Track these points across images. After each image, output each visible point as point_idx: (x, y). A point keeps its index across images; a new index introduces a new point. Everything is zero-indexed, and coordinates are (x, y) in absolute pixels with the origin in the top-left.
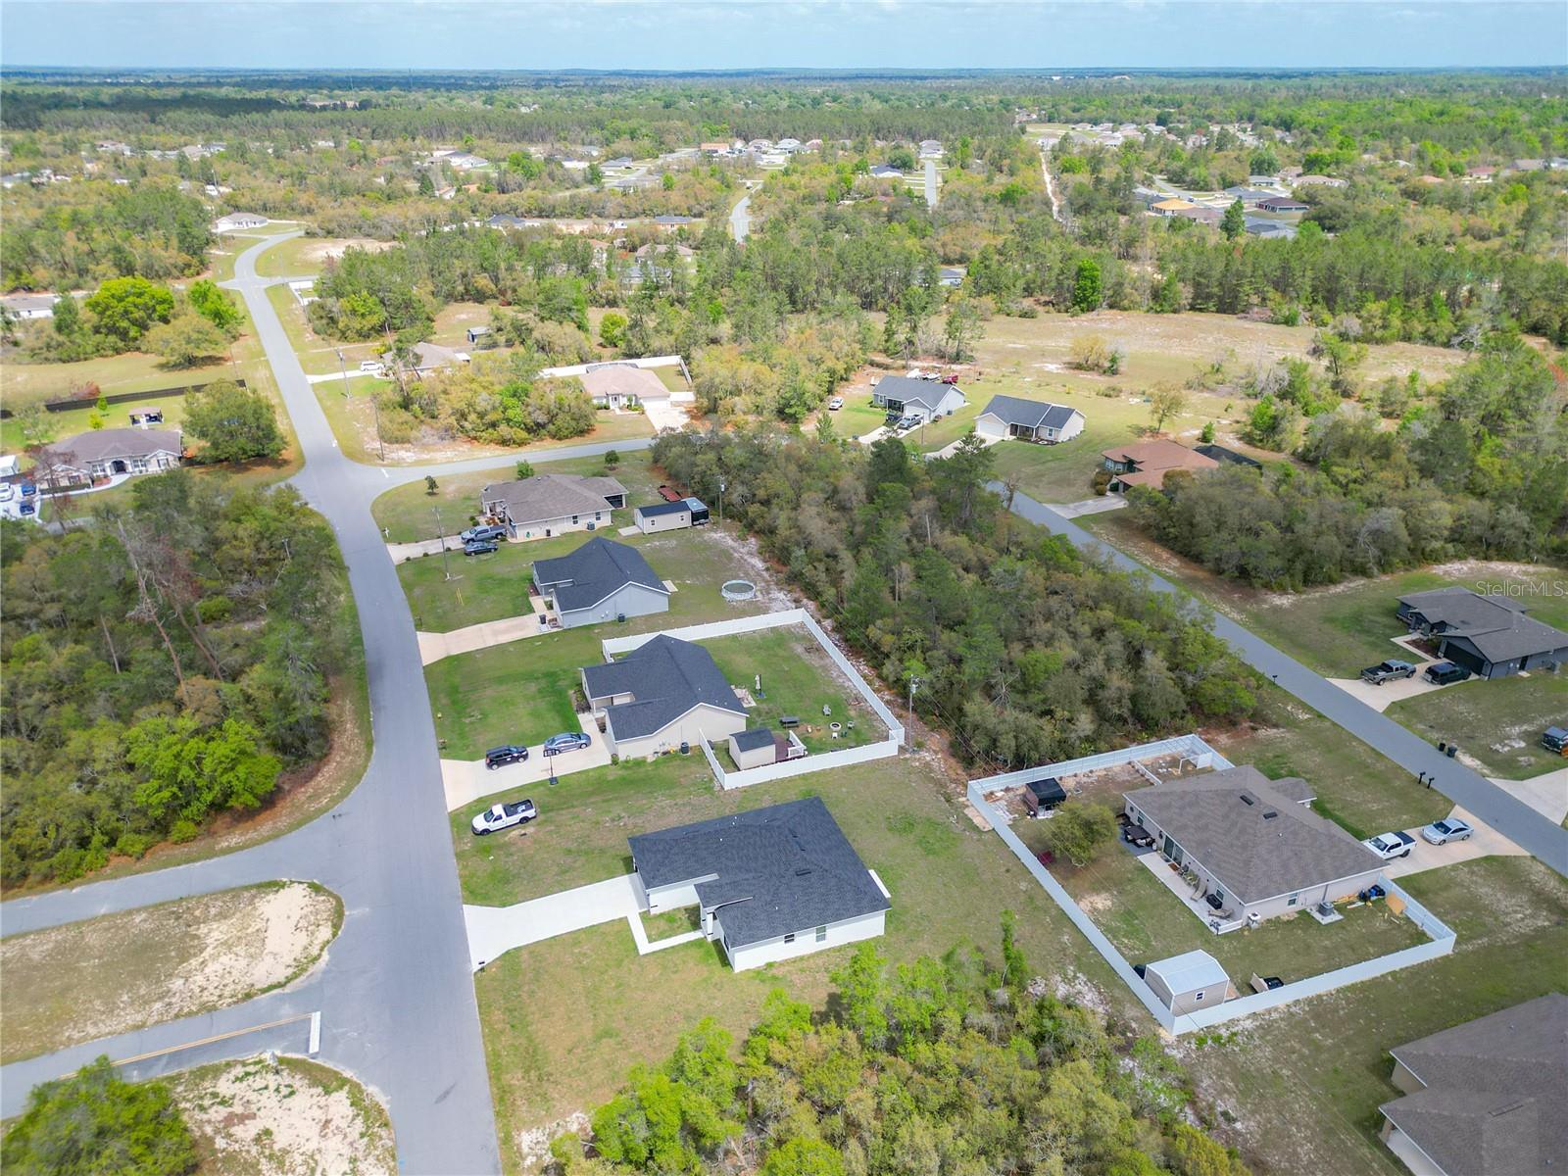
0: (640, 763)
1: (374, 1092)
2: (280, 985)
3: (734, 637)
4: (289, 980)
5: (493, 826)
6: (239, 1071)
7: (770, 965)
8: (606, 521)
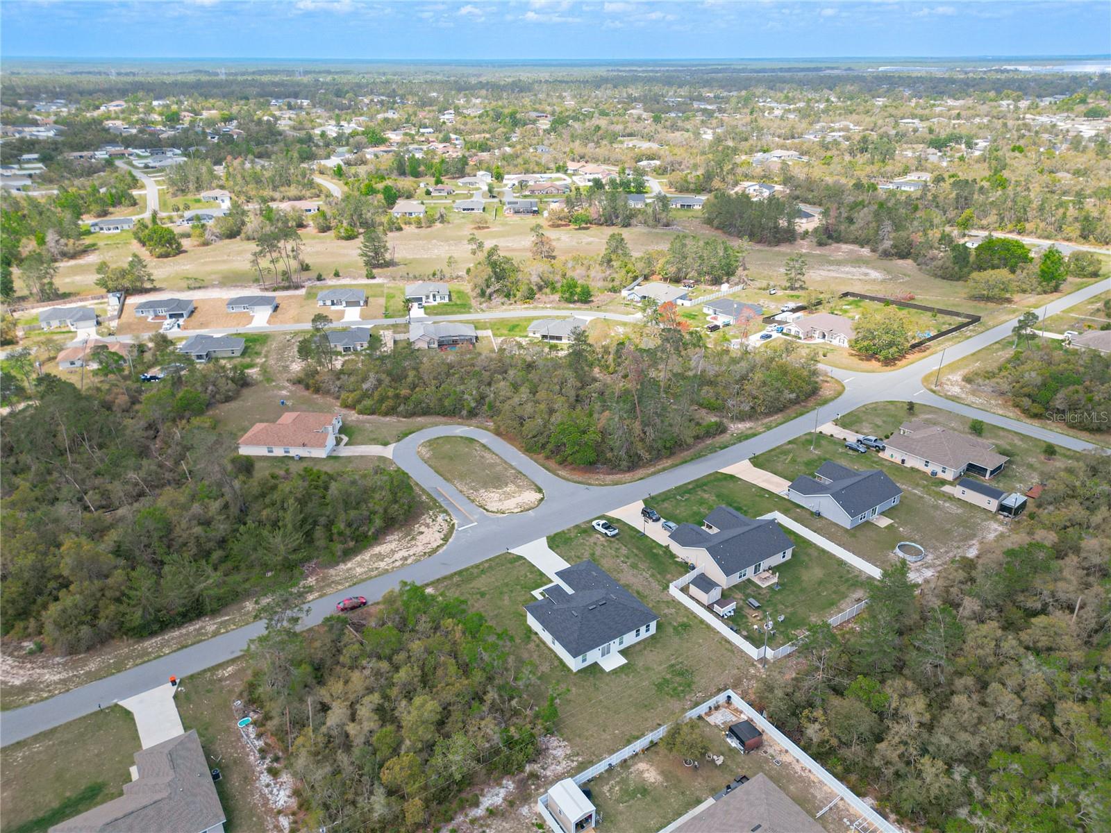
0: (673, 556)
1: (445, 547)
2: (487, 510)
3: (841, 563)
4: (491, 512)
5: (597, 527)
6: (448, 518)
7: (536, 634)
8: (949, 475)
